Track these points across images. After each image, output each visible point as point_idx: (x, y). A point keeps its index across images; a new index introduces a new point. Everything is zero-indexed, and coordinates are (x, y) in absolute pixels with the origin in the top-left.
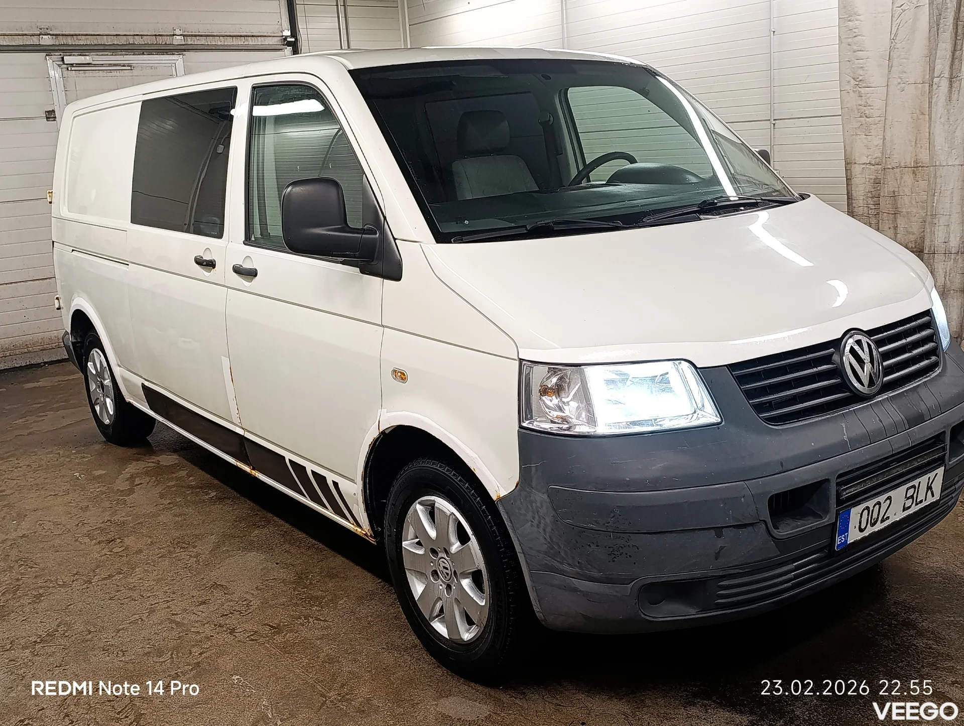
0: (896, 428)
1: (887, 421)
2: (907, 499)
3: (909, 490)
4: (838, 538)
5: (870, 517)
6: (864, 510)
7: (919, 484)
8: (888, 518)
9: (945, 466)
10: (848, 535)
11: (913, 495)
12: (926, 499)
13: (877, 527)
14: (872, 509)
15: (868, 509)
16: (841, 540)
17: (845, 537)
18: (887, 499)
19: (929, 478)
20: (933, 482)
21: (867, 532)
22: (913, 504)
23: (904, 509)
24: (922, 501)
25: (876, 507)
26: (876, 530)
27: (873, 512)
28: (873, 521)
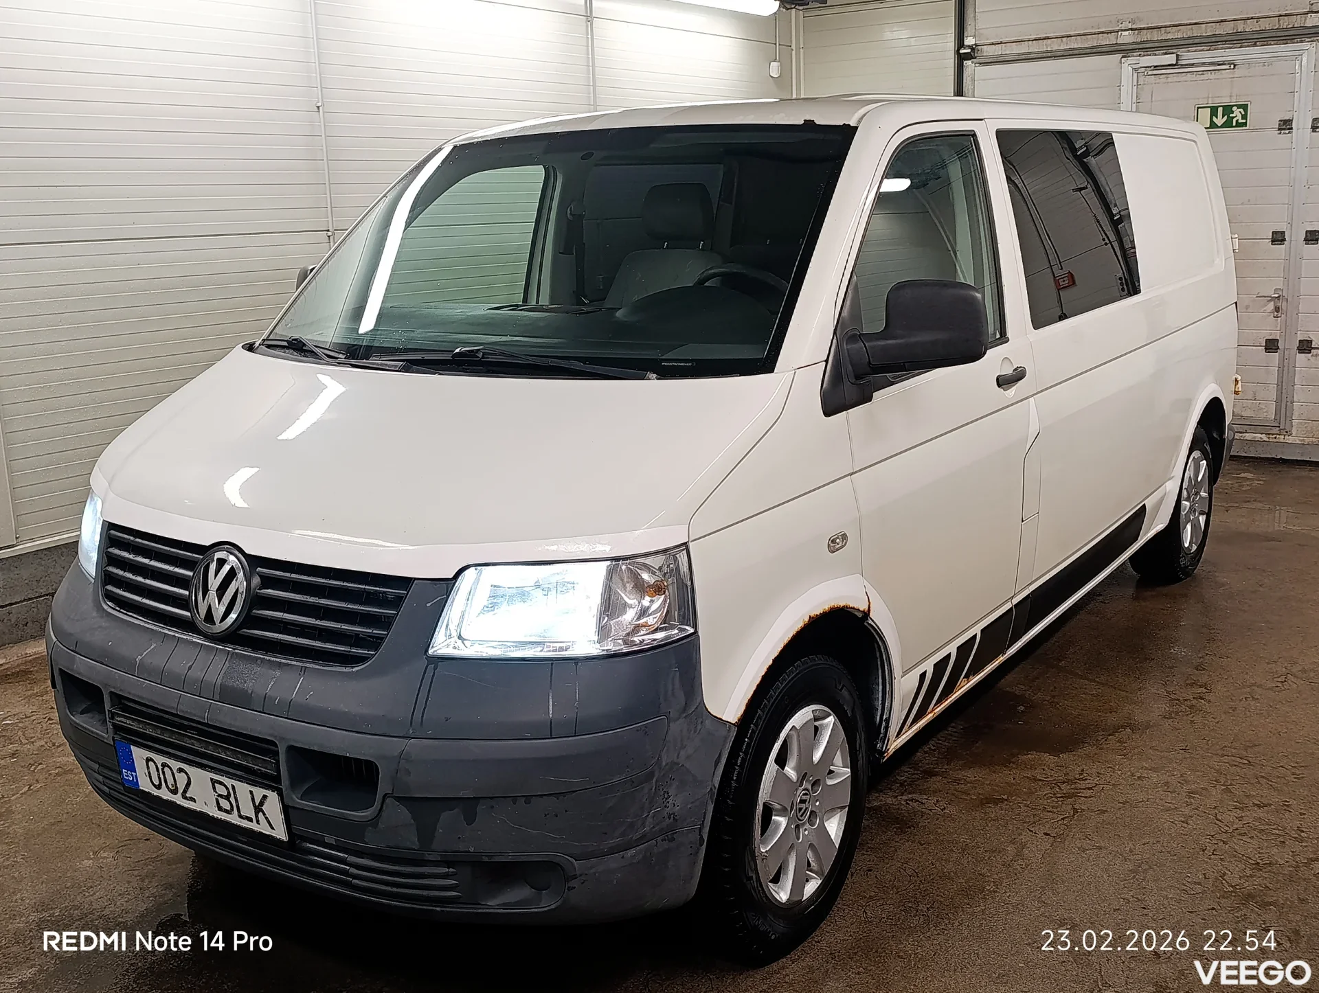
0: (200, 688)
1: (196, 673)
2: (220, 796)
3: (216, 784)
4: (124, 770)
5: (162, 776)
6: (148, 760)
7: (233, 787)
8: (194, 800)
9: (280, 794)
10: (136, 776)
11: (227, 798)
12: (258, 822)
13: (178, 799)
14: (160, 767)
15: (155, 763)
16: (127, 776)
17: (132, 775)
18: (180, 770)
19: (251, 792)
20: (262, 803)
21: (164, 794)
22: (233, 810)
23: (220, 808)
24: (250, 819)
25: (166, 769)
26: (178, 803)
27: (164, 773)
28: (170, 787)
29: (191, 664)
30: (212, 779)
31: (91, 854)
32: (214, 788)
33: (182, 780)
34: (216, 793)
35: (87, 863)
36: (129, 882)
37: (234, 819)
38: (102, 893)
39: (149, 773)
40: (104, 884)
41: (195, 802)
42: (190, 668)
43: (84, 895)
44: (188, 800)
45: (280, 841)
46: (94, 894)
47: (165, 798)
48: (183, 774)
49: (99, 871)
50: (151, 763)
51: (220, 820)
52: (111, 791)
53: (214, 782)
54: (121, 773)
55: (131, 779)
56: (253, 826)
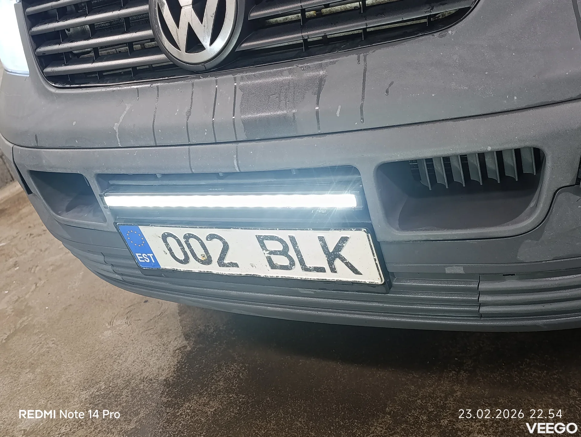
2: (272, 253)
3: (265, 241)
4: (137, 254)
5: (187, 249)
6: (165, 237)
7: (292, 239)
8: (236, 265)
9: (371, 231)
10: (154, 256)
11: (284, 252)
12: (333, 270)
13: (214, 268)
14: (183, 241)
15: (175, 237)
16: (143, 259)
17: (149, 257)
18: (211, 237)
19: (321, 239)
20: (338, 248)
21: (194, 266)
22: (294, 264)
23: (273, 266)
24: (321, 270)
25: (192, 241)
26: (215, 272)
27: (189, 246)
28: (200, 258)
29: (187, 109)
30: (258, 237)
31: (107, 325)
32: (263, 247)
33: (215, 249)
34: (267, 250)
35: (108, 333)
36: (150, 341)
37: (297, 273)
38: (132, 357)
39: (170, 250)
40: (130, 349)
41: (238, 267)
42: (189, 113)
43: (118, 363)
44: (227, 266)
45: (372, 285)
46: (126, 359)
47: (196, 270)
48: (215, 240)
49: (121, 338)
50: (170, 240)
51: (277, 279)
52: (124, 277)
53: (261, 240)
54: (134, 258)
55: (148, 261)
56: (328, 276)
